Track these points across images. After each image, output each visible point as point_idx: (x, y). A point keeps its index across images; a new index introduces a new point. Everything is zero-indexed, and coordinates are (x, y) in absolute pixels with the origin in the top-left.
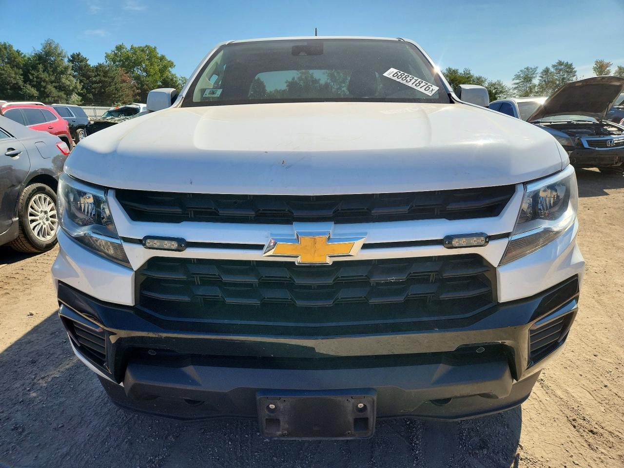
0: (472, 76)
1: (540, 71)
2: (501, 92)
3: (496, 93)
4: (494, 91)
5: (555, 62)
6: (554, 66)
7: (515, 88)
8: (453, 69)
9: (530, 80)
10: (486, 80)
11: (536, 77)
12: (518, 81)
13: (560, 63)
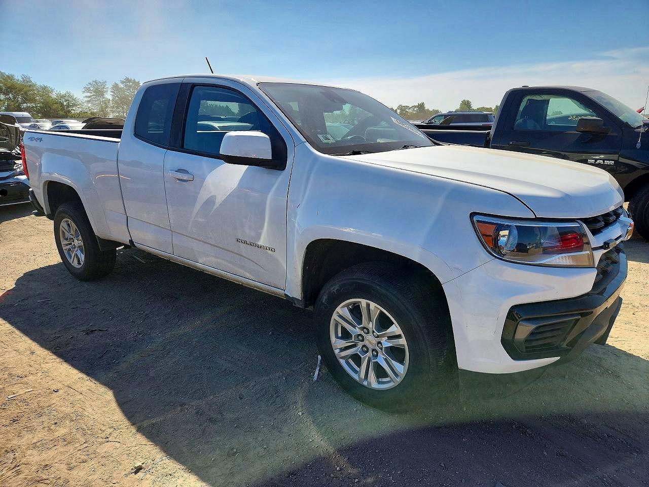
0: (34, 85)
1: (109, 86)
2: (74, 105)
3: (68, 106)
4: (65, 103)
5: (123, 78)
6: (122, 82)
7: (88, 102)
8: (7, 74)
9: (103, 95)
10: (52, 91)
11: (107, 91)
12: (89, 94)
13: (128, 80)
